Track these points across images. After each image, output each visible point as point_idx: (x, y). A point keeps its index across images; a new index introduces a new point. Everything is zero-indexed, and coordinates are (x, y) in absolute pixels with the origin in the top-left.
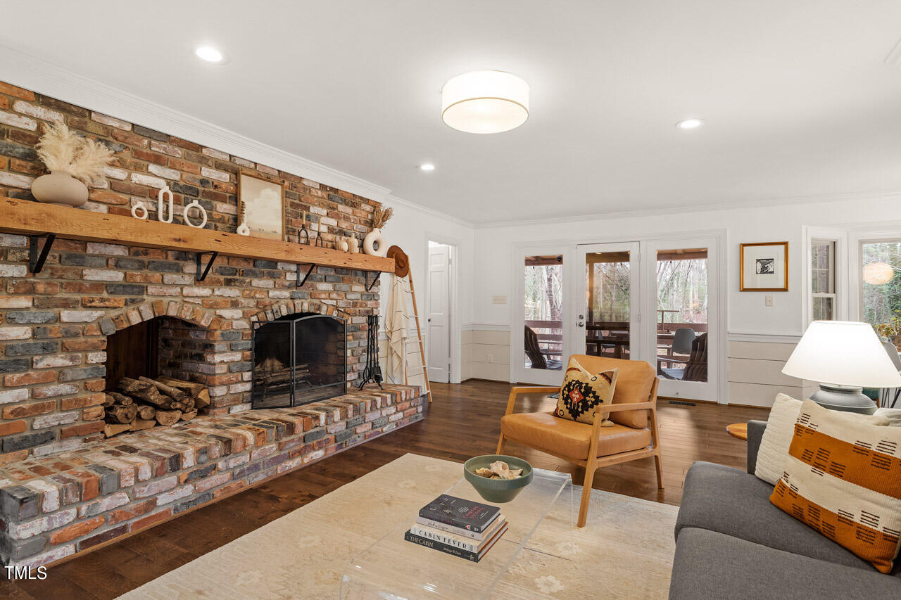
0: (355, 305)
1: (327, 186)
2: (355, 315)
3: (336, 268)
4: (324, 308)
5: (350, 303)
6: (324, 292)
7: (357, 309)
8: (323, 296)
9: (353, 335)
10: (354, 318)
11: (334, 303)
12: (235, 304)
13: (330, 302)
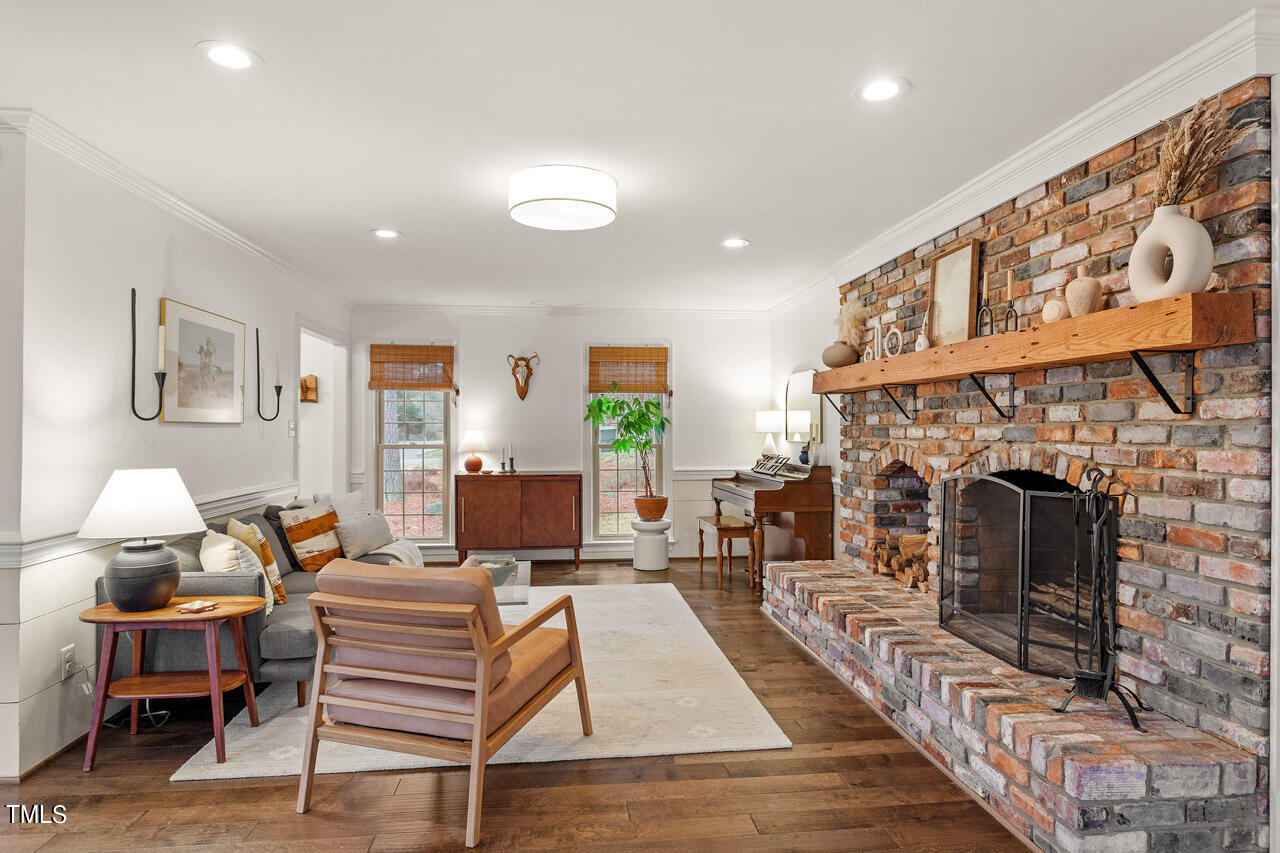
0: (1145, 460)
1: (1058, 178)
2: (1149, 491)
3: (1084, 364)
4: (1062, 463)
5: (1129, 453)
6: (1060, 425)
7: (1157, 475)
8: (1058, 435)
9: (1140, 548)
10: (1144, 500)
11: (1085, 451)
12: (941, 449)
13: (1073, 449)
